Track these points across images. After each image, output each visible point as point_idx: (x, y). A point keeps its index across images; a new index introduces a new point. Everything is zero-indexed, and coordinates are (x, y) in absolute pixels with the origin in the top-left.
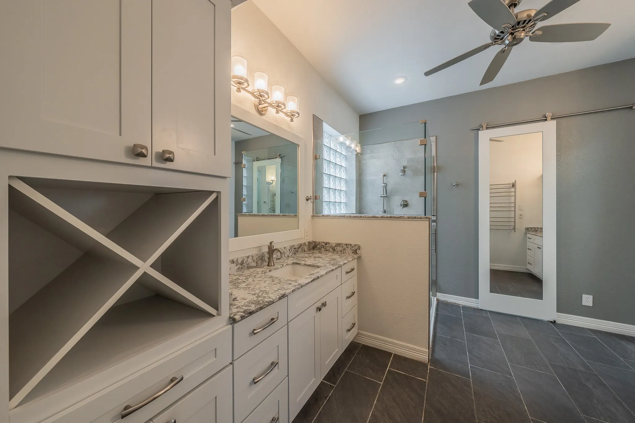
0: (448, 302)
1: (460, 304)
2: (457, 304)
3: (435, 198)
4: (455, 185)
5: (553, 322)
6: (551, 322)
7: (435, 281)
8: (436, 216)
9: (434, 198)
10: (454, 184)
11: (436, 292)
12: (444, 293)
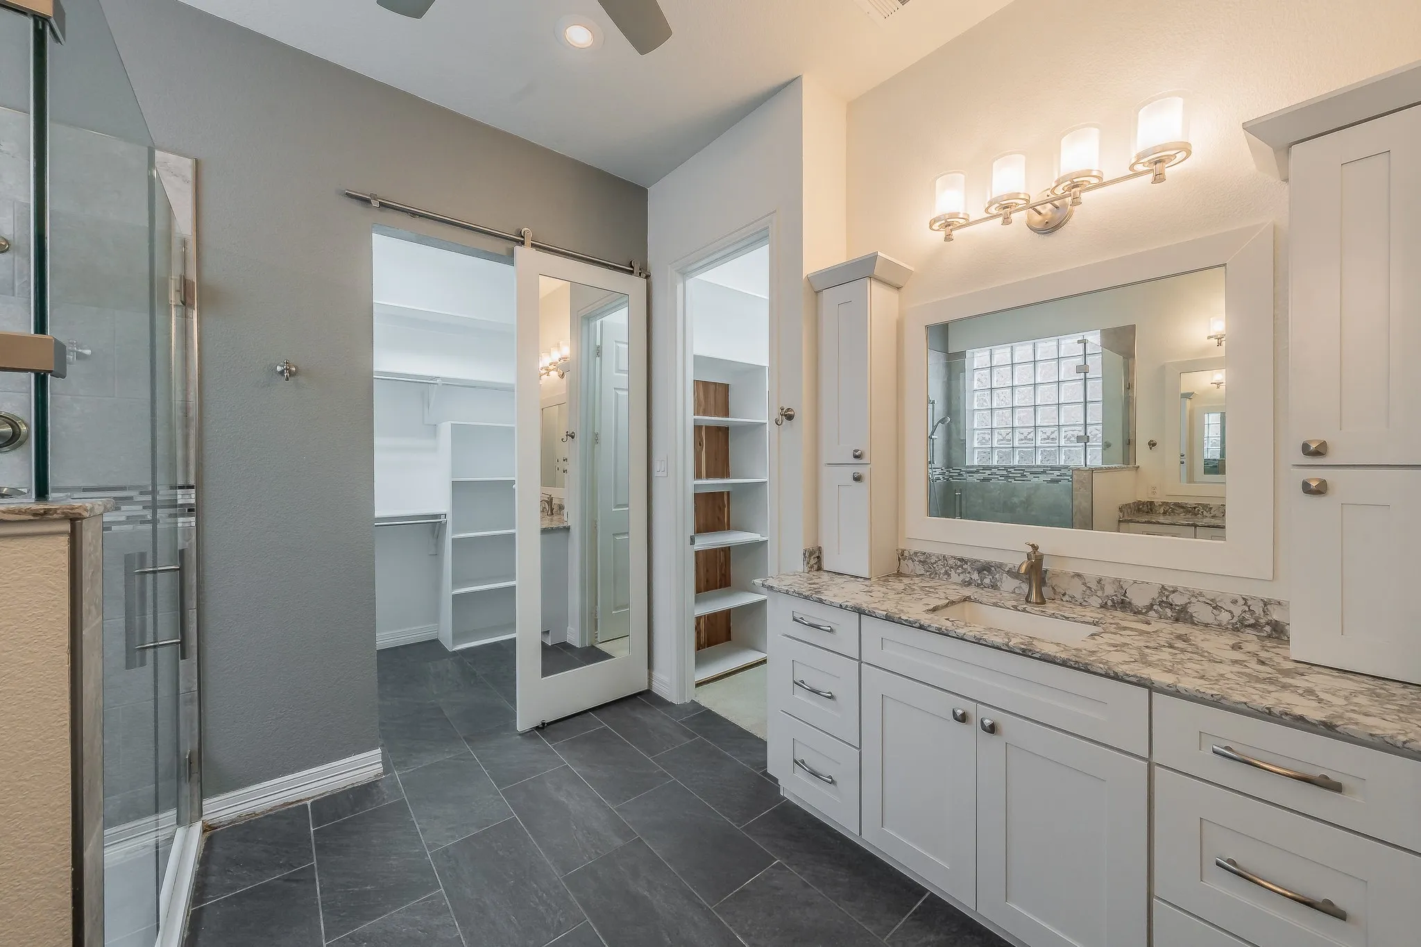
0: (256, 815)
1: (301, 800)
2: (292, 803)
3: (194, 413)
4: (282, 373)
5: (541, 728)
6: (537, 728)
7: (196, 757)
8: (198, 487)
9: (186, 410)
10: (279, 368)
11: (202, 797)
12: (234, 789)
